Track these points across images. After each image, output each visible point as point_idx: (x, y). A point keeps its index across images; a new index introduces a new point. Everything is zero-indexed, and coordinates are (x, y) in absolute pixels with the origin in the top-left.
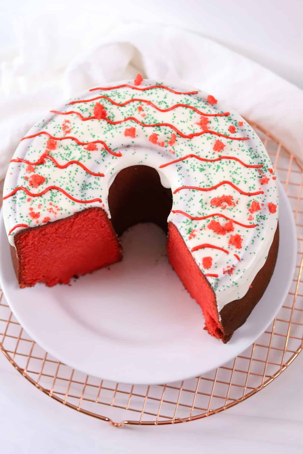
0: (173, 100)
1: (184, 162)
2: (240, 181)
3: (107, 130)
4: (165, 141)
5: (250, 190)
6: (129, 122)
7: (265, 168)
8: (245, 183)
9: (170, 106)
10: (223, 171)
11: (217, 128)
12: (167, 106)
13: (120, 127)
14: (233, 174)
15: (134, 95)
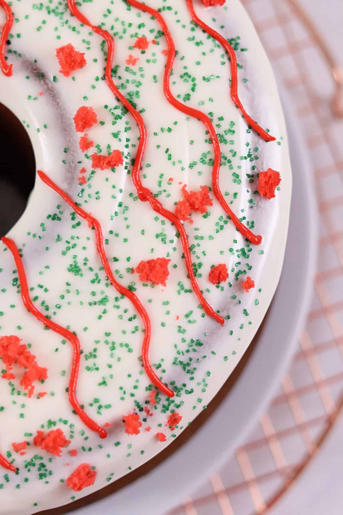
0: (211, 100)
1: (73, 219)
2: (97, 369)
3: (48, 8)
4: (98, 147)
5: (91, 405)
6: (97, 39)
7: (169, 405)
8: (100, 384)
9: (192, 104)
10: (100, 317)
11: (202, 238)
12: (188, 97)
13: (74, 29)
14: (107, 342)
15: (169, 8)
